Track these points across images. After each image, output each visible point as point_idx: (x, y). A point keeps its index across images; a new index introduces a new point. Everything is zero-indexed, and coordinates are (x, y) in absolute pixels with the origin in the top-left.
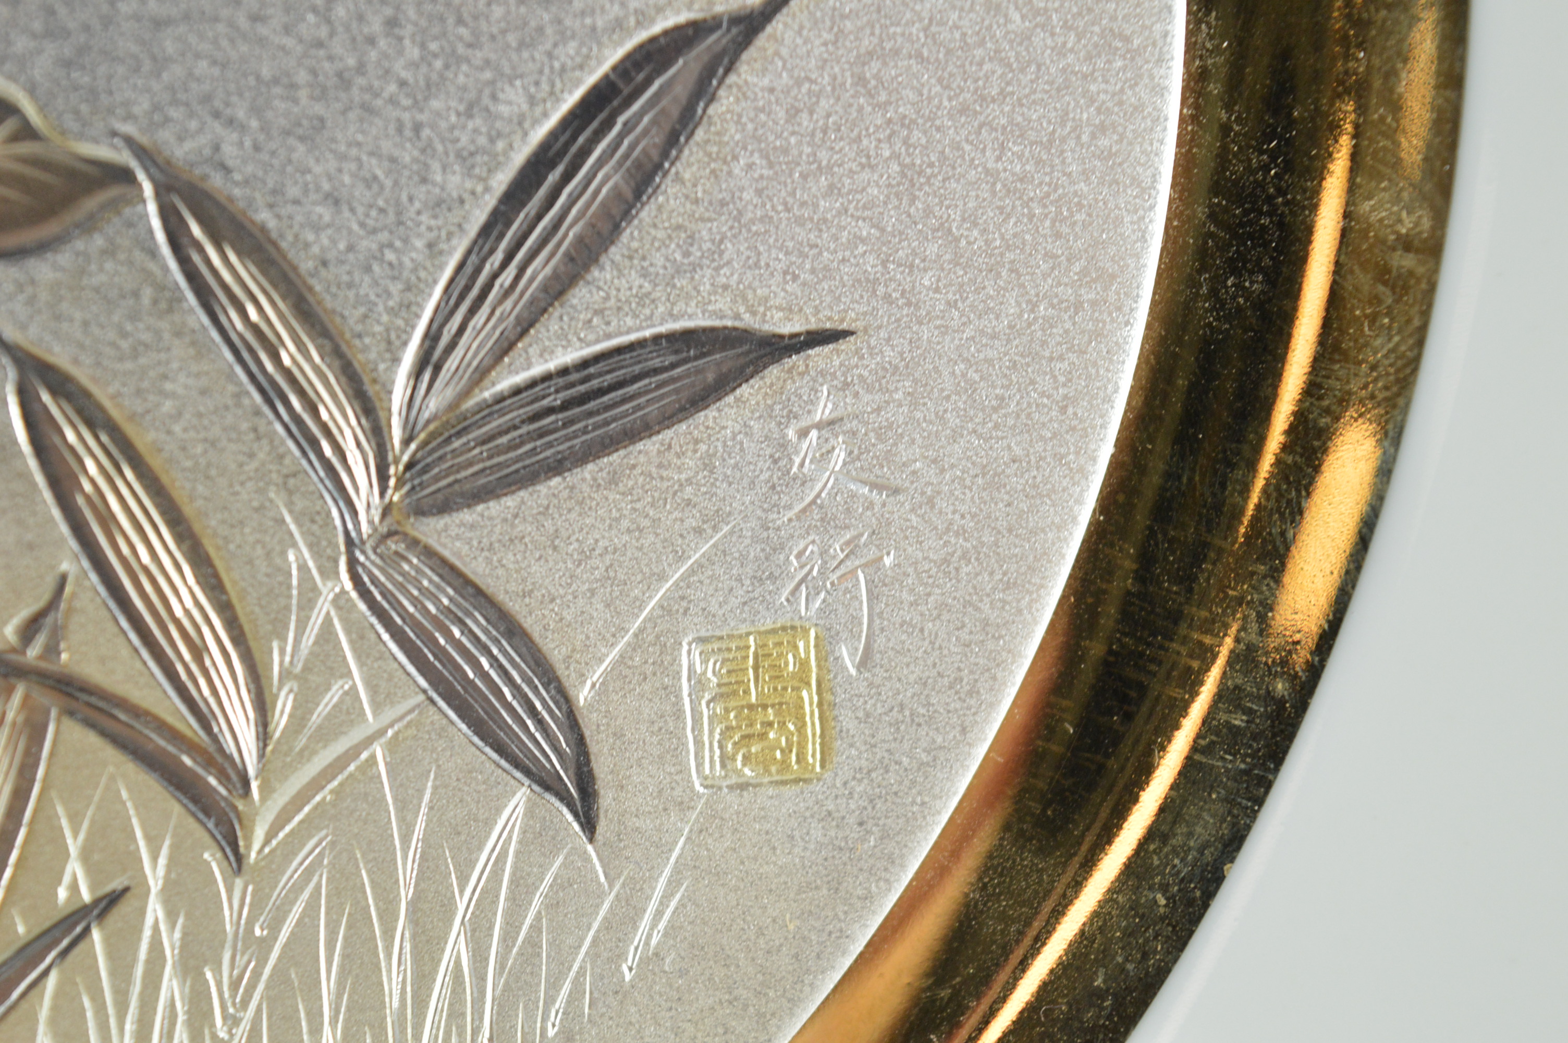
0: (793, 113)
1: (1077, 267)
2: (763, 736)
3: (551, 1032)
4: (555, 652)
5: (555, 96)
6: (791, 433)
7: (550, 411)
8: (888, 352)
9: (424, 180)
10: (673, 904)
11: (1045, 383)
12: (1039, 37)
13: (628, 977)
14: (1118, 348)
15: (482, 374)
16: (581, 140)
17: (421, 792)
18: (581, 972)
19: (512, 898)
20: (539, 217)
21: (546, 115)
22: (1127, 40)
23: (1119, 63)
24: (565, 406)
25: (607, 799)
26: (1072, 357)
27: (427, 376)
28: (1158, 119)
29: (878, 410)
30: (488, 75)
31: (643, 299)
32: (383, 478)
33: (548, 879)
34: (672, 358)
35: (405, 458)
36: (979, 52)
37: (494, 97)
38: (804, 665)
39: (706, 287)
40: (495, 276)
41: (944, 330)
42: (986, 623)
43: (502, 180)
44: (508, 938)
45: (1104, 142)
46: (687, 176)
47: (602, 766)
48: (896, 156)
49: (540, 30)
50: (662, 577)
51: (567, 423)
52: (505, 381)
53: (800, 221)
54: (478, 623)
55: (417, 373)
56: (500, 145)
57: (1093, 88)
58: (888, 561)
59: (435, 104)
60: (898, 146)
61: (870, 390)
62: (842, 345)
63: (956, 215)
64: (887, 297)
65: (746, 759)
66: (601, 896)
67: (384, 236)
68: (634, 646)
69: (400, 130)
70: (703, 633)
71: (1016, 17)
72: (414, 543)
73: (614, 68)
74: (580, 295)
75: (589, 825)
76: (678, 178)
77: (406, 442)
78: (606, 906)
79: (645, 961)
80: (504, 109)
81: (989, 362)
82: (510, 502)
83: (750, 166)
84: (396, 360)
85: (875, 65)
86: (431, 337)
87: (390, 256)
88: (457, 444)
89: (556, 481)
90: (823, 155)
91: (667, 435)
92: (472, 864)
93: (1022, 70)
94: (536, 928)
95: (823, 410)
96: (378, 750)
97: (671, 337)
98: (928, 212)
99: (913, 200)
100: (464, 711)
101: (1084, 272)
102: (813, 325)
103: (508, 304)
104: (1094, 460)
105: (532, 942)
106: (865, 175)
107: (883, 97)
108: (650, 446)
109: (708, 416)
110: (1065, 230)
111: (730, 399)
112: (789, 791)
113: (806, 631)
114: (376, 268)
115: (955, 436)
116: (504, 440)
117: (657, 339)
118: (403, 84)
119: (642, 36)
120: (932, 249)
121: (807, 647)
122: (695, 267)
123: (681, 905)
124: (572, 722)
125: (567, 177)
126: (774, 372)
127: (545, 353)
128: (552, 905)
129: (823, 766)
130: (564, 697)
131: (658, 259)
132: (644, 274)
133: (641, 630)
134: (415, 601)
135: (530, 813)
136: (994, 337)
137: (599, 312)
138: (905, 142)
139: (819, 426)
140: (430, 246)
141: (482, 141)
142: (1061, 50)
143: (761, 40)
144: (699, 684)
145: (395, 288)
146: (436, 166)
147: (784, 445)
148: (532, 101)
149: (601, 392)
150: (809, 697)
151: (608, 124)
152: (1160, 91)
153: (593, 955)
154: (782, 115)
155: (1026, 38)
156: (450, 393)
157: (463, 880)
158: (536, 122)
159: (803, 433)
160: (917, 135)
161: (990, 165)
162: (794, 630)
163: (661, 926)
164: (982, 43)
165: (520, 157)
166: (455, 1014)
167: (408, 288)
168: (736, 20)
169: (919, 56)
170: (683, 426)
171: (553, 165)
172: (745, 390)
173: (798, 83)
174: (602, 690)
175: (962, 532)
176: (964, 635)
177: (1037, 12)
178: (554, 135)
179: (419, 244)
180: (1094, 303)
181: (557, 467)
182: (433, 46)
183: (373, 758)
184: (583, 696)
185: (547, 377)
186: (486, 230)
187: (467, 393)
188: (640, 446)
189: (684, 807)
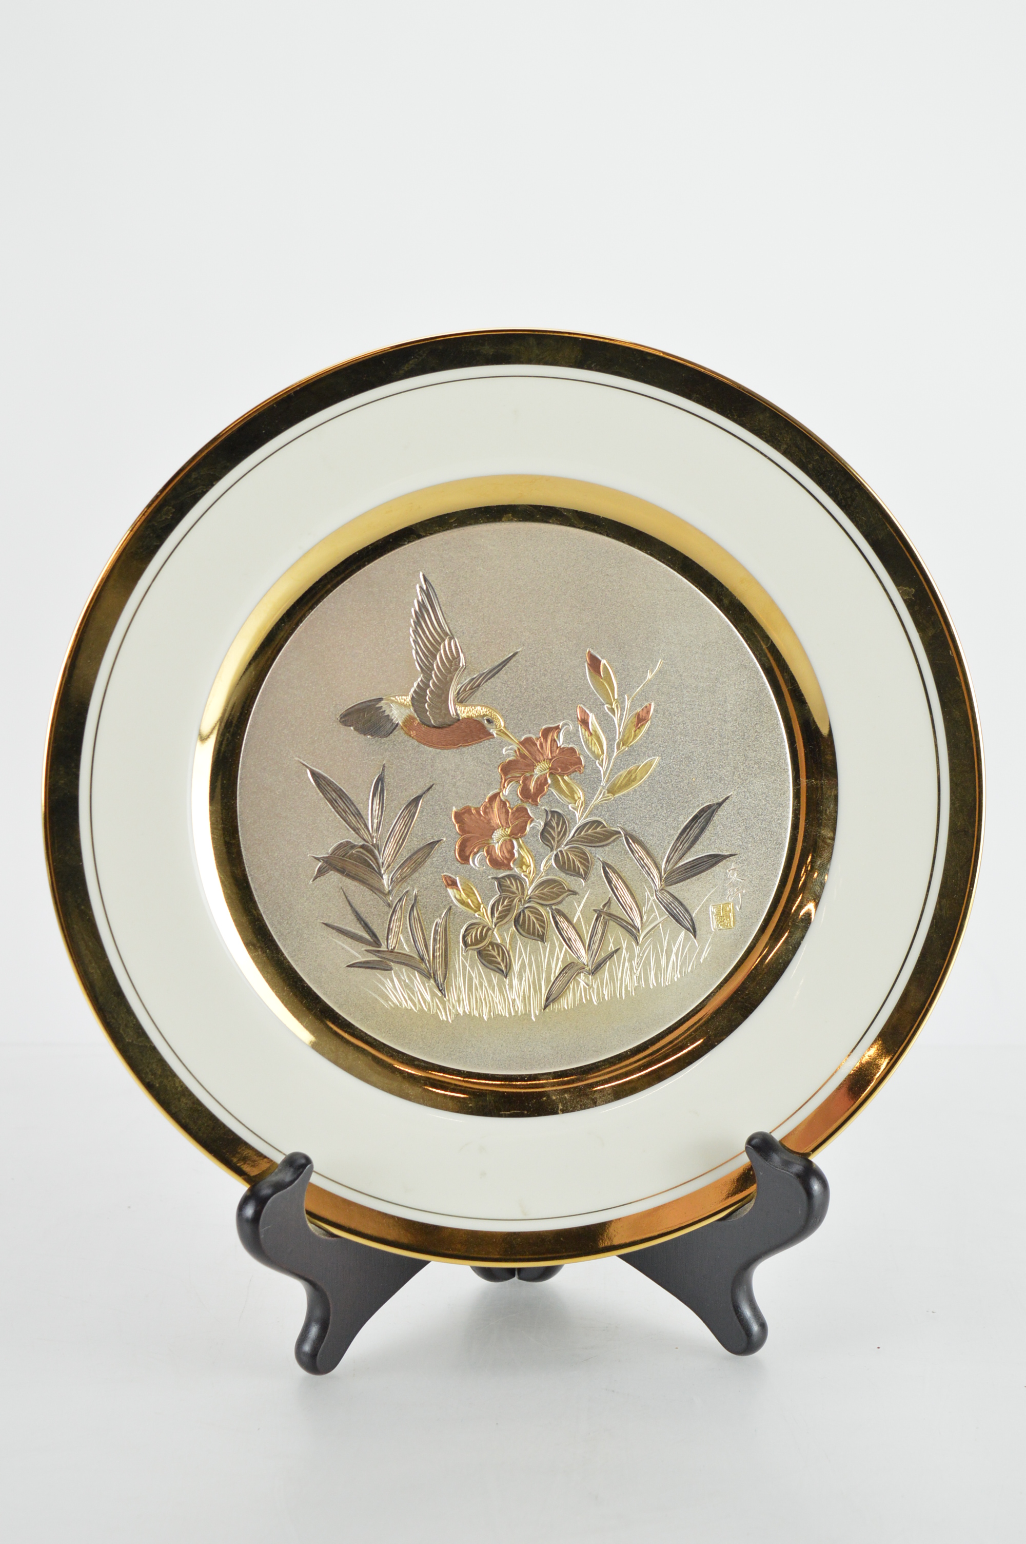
0: (727, 818)
1: (775, 842)
2: (724, 921)
3: (689, 971)
4: (689, 908)
5: (688, 817)
6: (727, 871)
7: (688, 868)
8: (744, 857)
9: (667, 832)
10: (709, 949)
11: (770, 861)
12: (768, 805)
13: (702, 962)
14: (782, 855)
15: (676, 863)
16: (692, 824)
17: (667, 932)
18: (694, 961)
19: (682, 949)
20: (686, 837)
21: (686, 820)
22: (782, 805)
23: (781, 809)
24: (690, 868)
25: (698, 932)
26: (774, 857)
27: (668, 863)
28: (788, 817)
29: (742, 867)
30: (677, 814)
31: (703, 850)
32: (661, 880)
33: (688, 946)
34: (707, 859)
35: (664, 877)
36: (758, 808)
37: (678, 818)
38: (730, 909)
39: (713, 847)
40: (679, 847)
41: (753, 853)
42: (761, 902)
43: (679, 831)
44: (682, 955)
45: (779, 821)
46: (710, 829)
47: (697, 927)
48: (744, 825)
49: (685, 807)
50: (707, 895)
51: (691, 870)
52: (681, 864)
53: (729, 836)
54: (676, 903)
55: (666, 863)
56: (679, 826)
57: (777, 813)
58: (744, 892)
59: (669, 819)
60: (745, 823)
61: (740, 863)
62: (736, 856)
63: (754, 834)
64: (743, 848)
65: (721, 925)
66: (697, 948)
67: (661, 841)
68: (702, 907)
69: (663, 824)
70: (714, 904)
71: (763, 801)
72: (666, 891)
73: (698, 812)
74: (692, 849)
75: (695, 937)
76: (708, 830)
77: (665, 874)
78: (698, 950)
79: (704, 959)
80: (680, 820)
81: (760, 858)
82: (681, 883)
83: (720, 828)
84: (663, 861)
85: (740, 810)
86: (669, 857)
87: (662, 844)
88: (673, 874)
89: (689, 880)
90: (732, 825)
91: (707, 872)
92: (676, 943)
93: (765, 810)
94: (686, 954)
95: (733, 867)
96: (660, 925)
97: (707, 856)
98: (750, 834)
99: (747, 832)
100: (674, 918)
101: (776, 843)
102: (731, 853)
103: (681, 852)
104: (778, 874)
105: (686, 956)
106: (739, 828)
107: (742, 815)
108: (704, 874)
109: (714, 868)
110: (773, 836)
111: (717, 866)
112: (728, 930)
113: (730, 904)
114: (659, 846)
115: (755, 870)
116: (680, 873)
117: (705, 856)
118: (664, 816)
119: (702, 807)
120: (750, 840)
121: (731, 906)
122: (711, 844)
123: (710, 950)
124: (692, 920)
125: (690, 830)
126: (724, 861)
127: (687, 859)
128: (689, 950)
129: (734, 926)
130: (690, 915)
131: (705, 843)
132: (703, 846)
133: (703, 904)
134: (666, 900)
135: (685, 935)
136: (761, 854)
137: (696, 852)
138: (746, 823)
139: (732, 870)
140: (668, 842)
141: (676, 825)
142: (771, 807)
143: (722, 807)
144: (713, 913)
145: (663, 849)
146: (669, 829)
147: (726, 873)
148: (684, 818)
149: (696, 865)
150: (731, 915)
151: (697, 821)
152: (788, 813)
153: (696, 958)
154: (725, 819)
155: (765, 805)
156: (672, 866)
157: (674, 946)
158: (685, 822)
159: (729, 871)
160: (748, 822)
161: (760, 826)
162: (729, 903)
163: (707, 953)
164: (758, 806)
165: (682, 827)
166: (673, 968)
167: (664, 849)
168: (717, 804)
169: (748, 808)
170: (710, 870)
171: (688, 828)
172: (720, 864)
173: (728, 814)
174: (697, 914)
175: (756, 887)
176: (757, 904)
177: (767, 801)
178: (688, 823)
179: (666, 842)
180: (778, 848)
181: (689, 878)
182: (668, 810)
183: (659, 926)
184: (694, 915)
185: (687, 863)
186: (677, 839)
187: (674, 866)
188: (703, 874)
189: (710, 933)
